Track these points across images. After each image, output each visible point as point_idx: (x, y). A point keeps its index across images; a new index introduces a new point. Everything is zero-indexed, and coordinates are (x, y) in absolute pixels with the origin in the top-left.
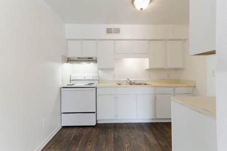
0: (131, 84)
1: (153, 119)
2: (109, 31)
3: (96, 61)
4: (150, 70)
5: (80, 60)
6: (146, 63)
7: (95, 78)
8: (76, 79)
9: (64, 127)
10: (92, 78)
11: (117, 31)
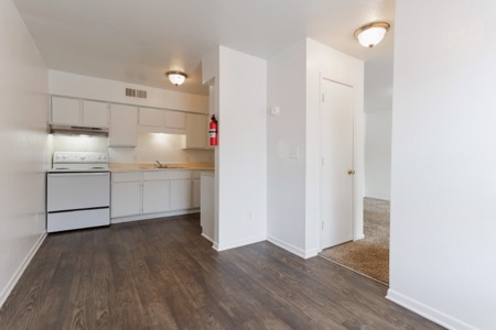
0: (161, 167)
1: (189, 209)
2: (130, 92)
3: (106, 134)
4: (188, 150)
5: (76, 131)
6: (183, 141)
7: (102, 160)
8: (66, 160)
9: (50, 234)
10: (97, 160)
11: (143, 95)
